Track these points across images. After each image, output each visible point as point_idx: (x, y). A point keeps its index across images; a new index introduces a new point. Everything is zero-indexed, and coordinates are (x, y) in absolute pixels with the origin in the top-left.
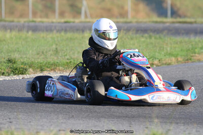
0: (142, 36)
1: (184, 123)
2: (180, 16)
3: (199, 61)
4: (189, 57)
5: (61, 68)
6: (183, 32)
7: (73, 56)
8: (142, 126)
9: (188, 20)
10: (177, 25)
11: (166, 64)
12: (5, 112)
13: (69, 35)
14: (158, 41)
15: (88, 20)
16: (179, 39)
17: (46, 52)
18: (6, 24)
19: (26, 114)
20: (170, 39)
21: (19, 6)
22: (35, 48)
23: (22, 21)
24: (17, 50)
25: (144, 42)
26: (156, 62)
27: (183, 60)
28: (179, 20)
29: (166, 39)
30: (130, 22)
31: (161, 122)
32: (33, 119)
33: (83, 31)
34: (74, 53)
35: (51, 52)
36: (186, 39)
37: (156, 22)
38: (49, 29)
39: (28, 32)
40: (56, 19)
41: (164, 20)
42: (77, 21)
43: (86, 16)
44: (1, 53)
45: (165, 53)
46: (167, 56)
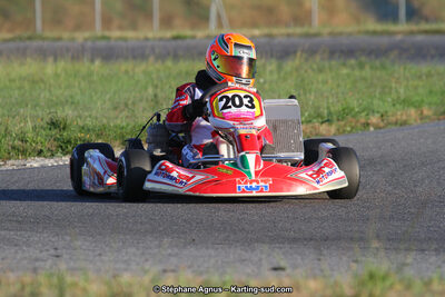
0: (344, 65)
1: (436, 250)
2: (427, 20)
8: (345, 258)
10: (420, 38)
11: (396, 123)
12: (46, 235)
13: (183, 65)
14: (378, 73)
16: (424, 68)
17: (134, 103)
18: (46, 44)
20: (405, 69)
22: (108, 96)
23: (80, 36)
24: (70, 100)
25: (348, 75)
26: (374, 119)
27: (435, 114)
28: (425, 26)
29: (396, 67)
30: (316, 35)
31: (386, 249)
32: (107, 249)
35: (144, 104)
36: (441, 68)
37: (375, 33)
38: (138, 53)
39: (92, 61)
40: (153, 32)
41: (392, 27)
42: (200, 34)
43: (220, 25)
44: (34, 107)
45: (393, 100)
46: (398, 106)
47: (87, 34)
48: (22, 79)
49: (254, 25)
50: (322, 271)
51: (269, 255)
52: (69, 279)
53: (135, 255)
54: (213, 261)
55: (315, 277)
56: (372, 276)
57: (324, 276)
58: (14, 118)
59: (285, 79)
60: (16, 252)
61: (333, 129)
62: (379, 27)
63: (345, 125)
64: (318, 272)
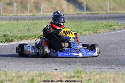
0: (72, 21)
1: (93, 65)
2: (91, 11)
3: (100, 33)
4: (95, 31)
5: (31, 38)
6: (92, 18)
7: (37, 33)
8: (72, 67)
9: (95, 12)
10: (89, 15)
11: (84, 35)
12: (3, 62)
13: (35, 21)
14: (80, 23)
15: (44, 14)
16: (90, 22)
17: (23, 30)
18: (3, 17)
19: (13, 62)
20: (86, 22)
21: (9, 8)
22: (17, 29)
23: (11, 15)
24: (8, 30)
25: (73, 24)
26: (79, 34)
27: (93, 33)
28: (90, 12)
29: (84, 22)
32: (17, 65)
33: (42, 20)
34: (37, 31)
35: (26, 31)
36: (94, 22)
37: (79, 14)
38: (24, 19)
39: (14, 21)
40: (28, 14)
41: (83, 13)
42: (38, 14)
43: (43, 12)
45: (83, 29)
46: (84, 31)
47: (13, 14)
49: (51, 12)
51: (54, 66)
52: (8, 72)
53: (23, 66)
54: (42, 67)
55: (65, 72)
56: (78, 71)
62: (80, 13)
64: (66, 70)
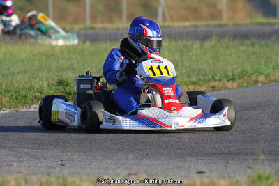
0: (243, 44)
8: (243, 166)
11: (275, 81)
12: (55, 152)
14: (264, 49)
15: (167, 24)
19: (83, 154)
21: (72, 8)
22: (94, 65)
23: (77, 28)
24: (70, 67)
25: (244, 51)
26: (261, 78)
29: (275, 46)
30: (225, 25)
31: (269, 160)
32: (94, 160)
37: (262, 24)
38: (113, 38)
39: (84, 42)
40: (122, 24)
41: (272, 20)
43: (164, 19)
44: (48, 71)
45: (273, 66)
46: (276, 70)
48: (41, 54)
49: (186, 19)
50: (228, 174)
51: (195, 164)
52: (70, 180)
53: (111, 164)
54: (160, 168)
55: (224, 178)
56: (259, 177)
57: (230, 177)
58: (35, 78)
59: (205, 54)
60: (37, 163)
61: (235, 84)
63: (243, 82)
64: (226, 174)
